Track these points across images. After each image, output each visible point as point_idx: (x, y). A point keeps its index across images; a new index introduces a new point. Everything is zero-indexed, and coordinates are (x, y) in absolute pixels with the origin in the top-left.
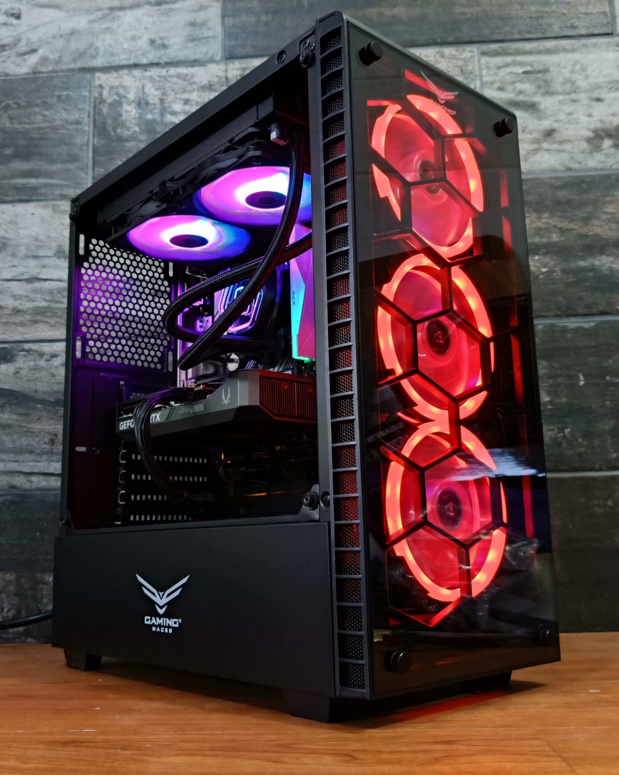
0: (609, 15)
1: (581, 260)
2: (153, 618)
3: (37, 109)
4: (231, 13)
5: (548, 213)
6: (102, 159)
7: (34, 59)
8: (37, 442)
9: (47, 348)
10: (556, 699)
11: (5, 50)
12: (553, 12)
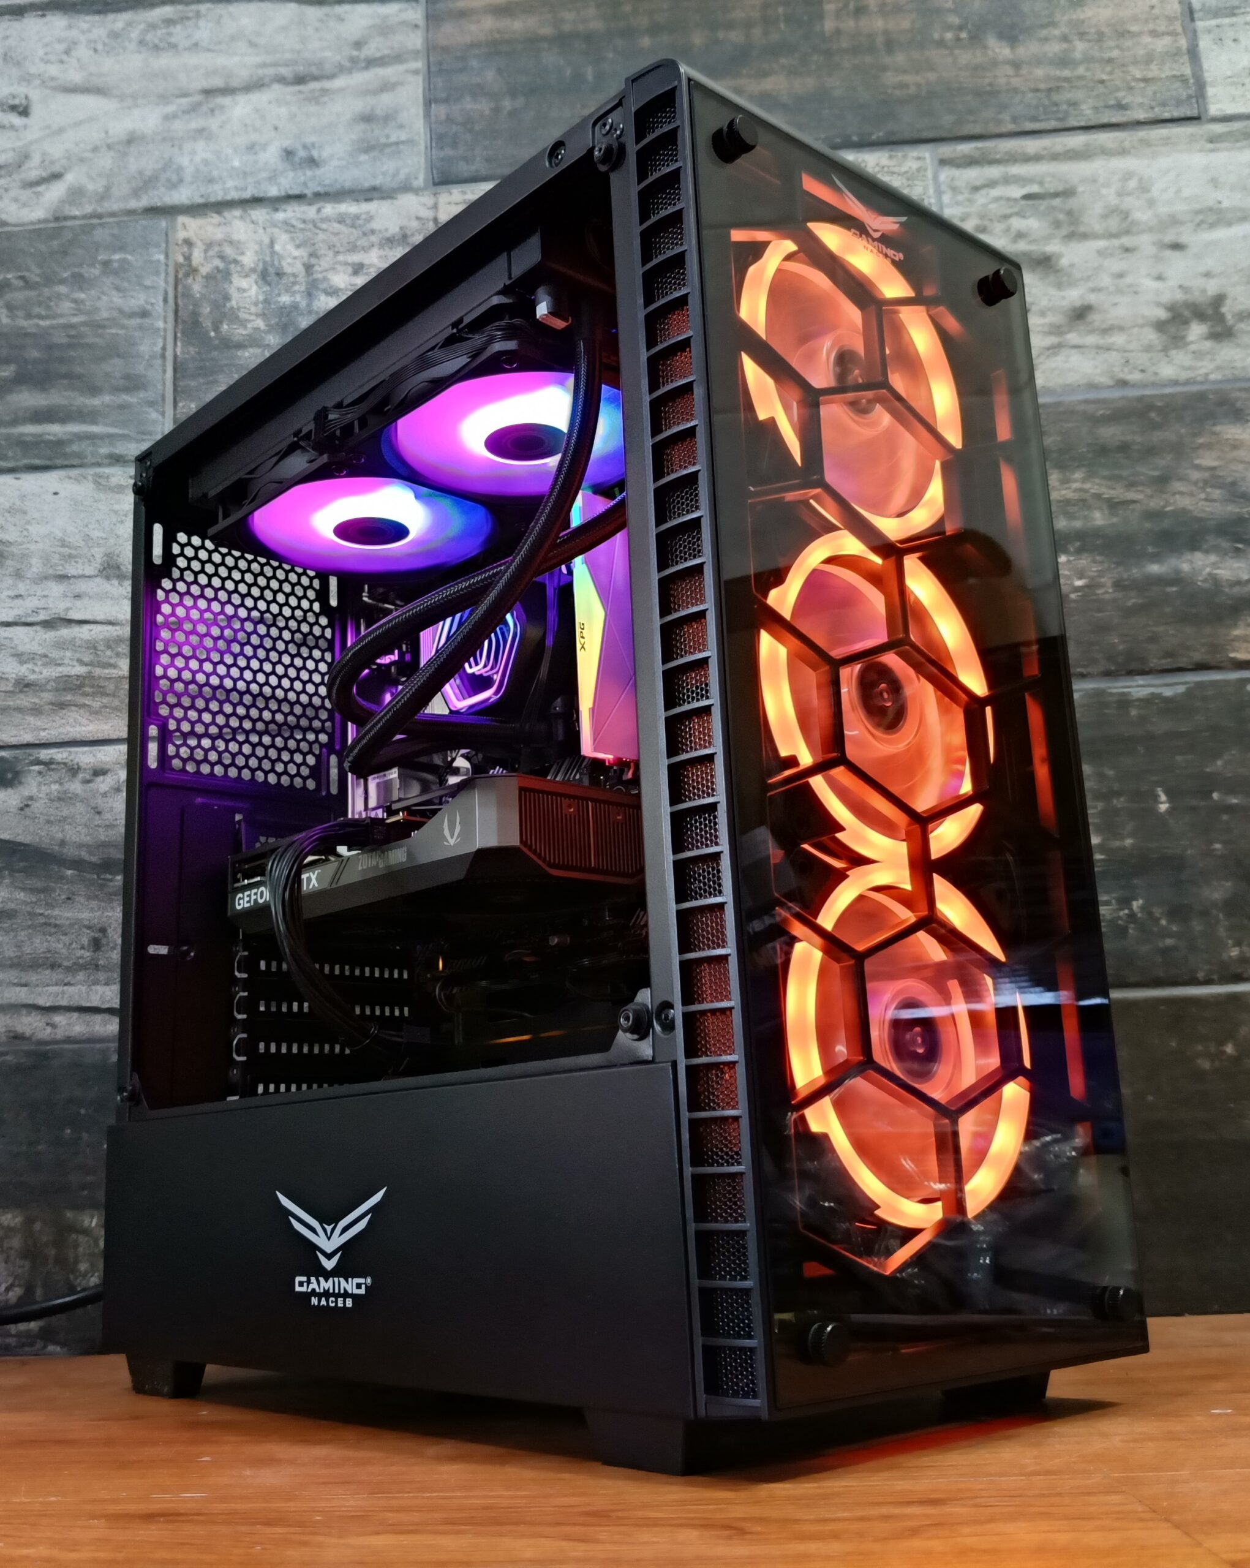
0: (1192, 81)
1: (1153, 562)
2: (313, 1279)
3: (63, 289)
4: (444, 95)
5: (1084, 469)
6: (191, 384)
7: (55, 192)
8: (65, 945)
9: (86, 757)
10: (1144, 1427)
12: (1081, 78)
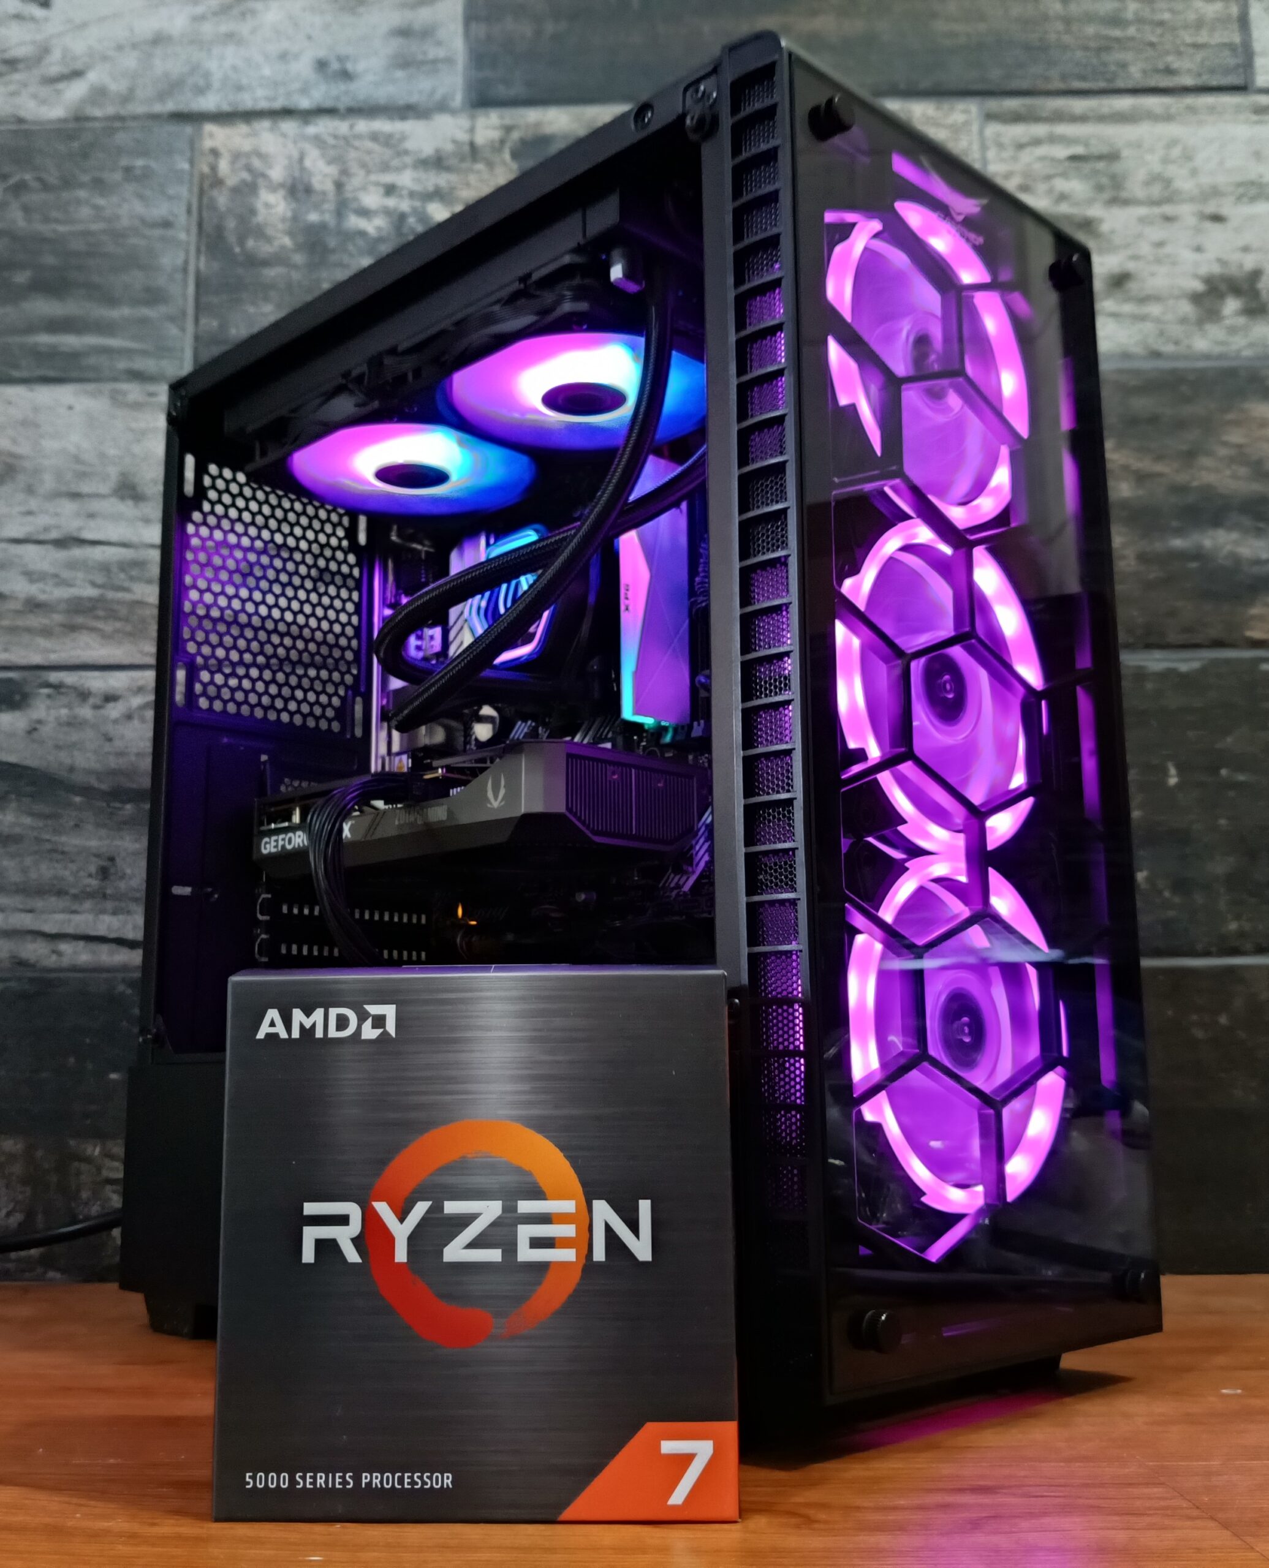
0: (1240, 50)
1: (1177, 537)
3: (82, 194)
4: (484, 13)
6: (214, 300)
7: (75, 91)
8: (72, 873)
9: (96, 682)
10: (1163, 1407)
11: (16, 70)
12: (1132, 39)
